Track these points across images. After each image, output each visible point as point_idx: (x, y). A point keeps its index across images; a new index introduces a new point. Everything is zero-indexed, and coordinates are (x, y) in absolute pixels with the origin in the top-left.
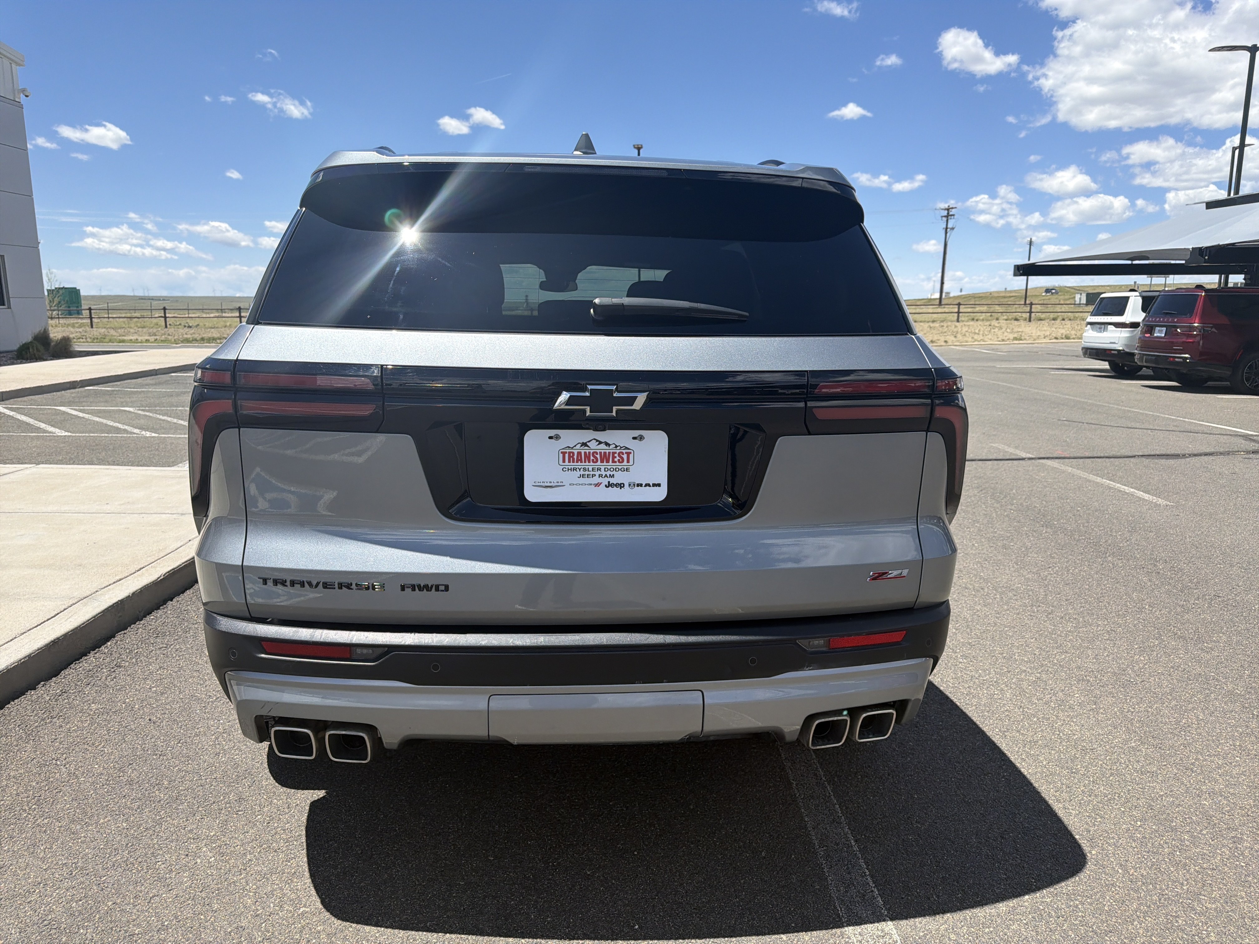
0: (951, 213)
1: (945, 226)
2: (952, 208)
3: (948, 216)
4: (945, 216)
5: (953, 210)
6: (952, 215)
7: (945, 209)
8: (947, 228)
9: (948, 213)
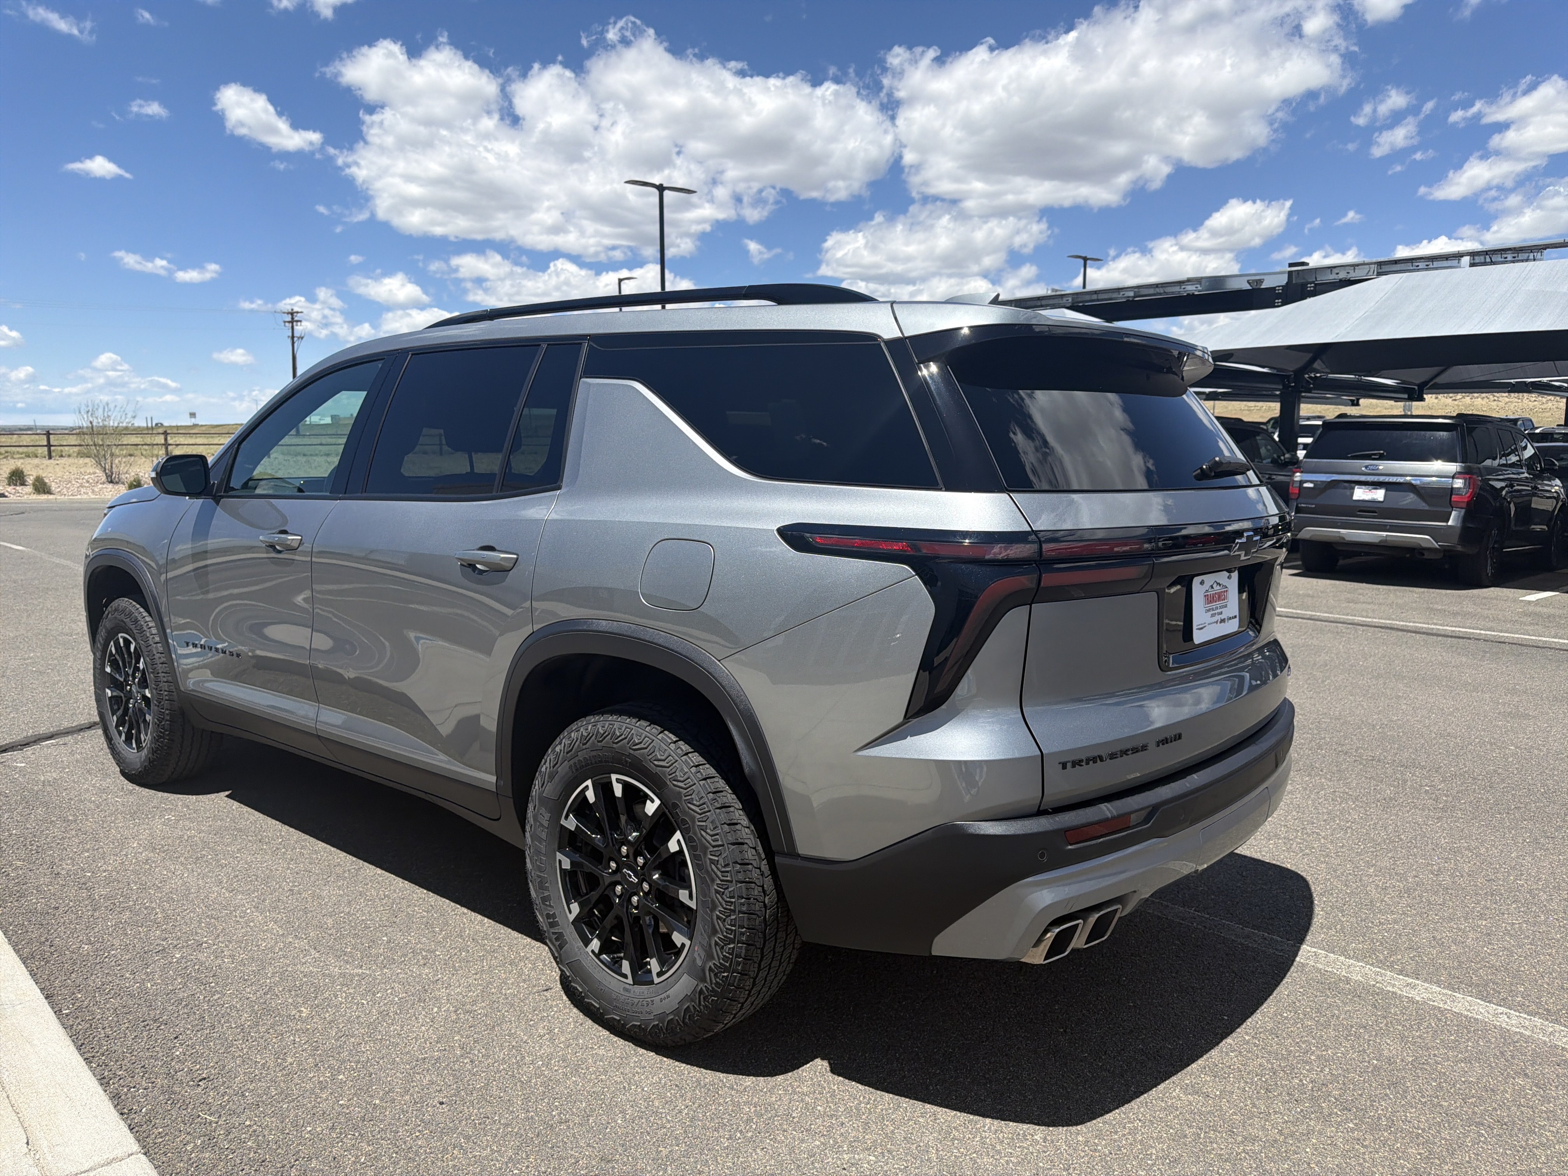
0: (296, 319)
1: (290, 334)
2: (297, 312)
3: (292, 322)
4: (289, 322)
5: (299, 315)
6: (297, 321)
7: (288, 313)
8: (293, 337)
9: (293, 318)
